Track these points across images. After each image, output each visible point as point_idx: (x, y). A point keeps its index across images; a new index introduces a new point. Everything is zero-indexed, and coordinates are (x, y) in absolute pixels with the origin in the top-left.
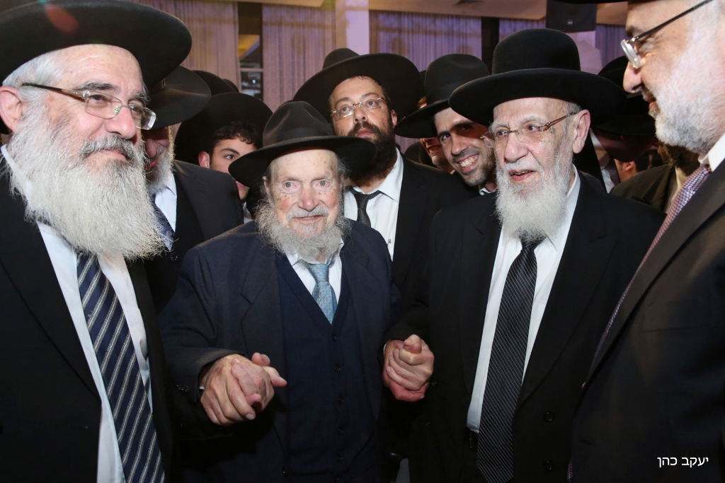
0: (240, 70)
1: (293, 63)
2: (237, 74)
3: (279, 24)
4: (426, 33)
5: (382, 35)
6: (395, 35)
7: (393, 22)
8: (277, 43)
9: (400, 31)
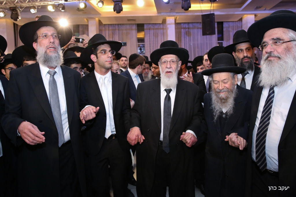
0: (137, 43)
1: (154, 41)
2: (137, 45)
3: (150, 29)
4: (197, 28)
5: (183, 30)
6: (187, 30)
7: (187, 26)
8: (149, 35)
9: (189, 28)
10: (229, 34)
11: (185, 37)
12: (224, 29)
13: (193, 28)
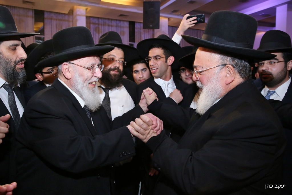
3: (51, 19)
4: (108, 26)
5: (92, 25)
6: (97, 26)
7: (96, 21)
8: (50, 26)
9: (98, 24)
10: (141, 36)
11: (95, 33)
12: (136, 30)
13: (103, 25)
